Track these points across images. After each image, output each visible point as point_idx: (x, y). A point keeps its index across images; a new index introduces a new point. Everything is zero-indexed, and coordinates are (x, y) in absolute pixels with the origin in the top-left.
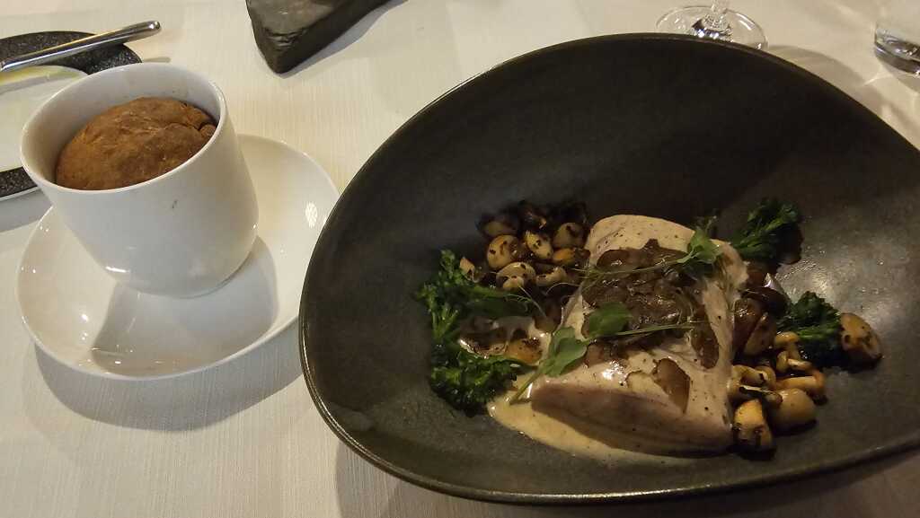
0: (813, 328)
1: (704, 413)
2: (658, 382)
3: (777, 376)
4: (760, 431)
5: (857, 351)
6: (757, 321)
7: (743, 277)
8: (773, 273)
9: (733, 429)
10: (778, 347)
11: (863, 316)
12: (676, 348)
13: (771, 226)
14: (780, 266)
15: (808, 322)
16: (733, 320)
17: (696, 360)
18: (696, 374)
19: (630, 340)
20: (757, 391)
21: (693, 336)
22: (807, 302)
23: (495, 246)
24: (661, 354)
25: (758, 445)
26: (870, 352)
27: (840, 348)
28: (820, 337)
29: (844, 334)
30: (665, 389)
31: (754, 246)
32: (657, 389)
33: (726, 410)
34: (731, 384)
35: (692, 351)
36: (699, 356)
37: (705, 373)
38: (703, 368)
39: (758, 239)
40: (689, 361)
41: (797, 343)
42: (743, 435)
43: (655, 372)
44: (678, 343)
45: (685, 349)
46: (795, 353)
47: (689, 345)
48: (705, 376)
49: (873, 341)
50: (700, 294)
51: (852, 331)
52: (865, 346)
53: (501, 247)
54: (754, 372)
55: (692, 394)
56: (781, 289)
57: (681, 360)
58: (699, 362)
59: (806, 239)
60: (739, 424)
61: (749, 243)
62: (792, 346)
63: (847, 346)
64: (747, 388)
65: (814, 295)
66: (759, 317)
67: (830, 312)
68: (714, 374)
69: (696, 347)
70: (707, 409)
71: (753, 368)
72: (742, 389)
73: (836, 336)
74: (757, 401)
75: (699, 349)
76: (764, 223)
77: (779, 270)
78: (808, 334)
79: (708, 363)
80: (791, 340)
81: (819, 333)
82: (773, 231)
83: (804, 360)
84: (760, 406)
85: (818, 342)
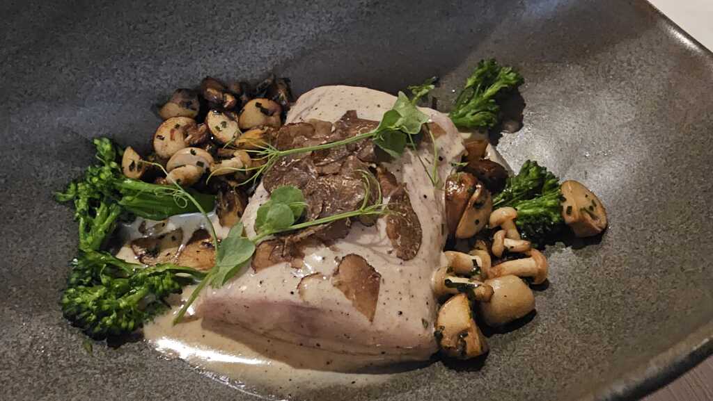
0: (534, 201)
1: (398, 319)
2: (339, 285)
3: (492, 261)
4: (466, 335)
5: (581, 222)
6: (470, 197)
7: (458, 148)
8: (495, 143)
9: (435, 333)
10: (494, 226)
11: (586, 184)
12: (366, 238)
13: (489, 91)
14: (502, 136)
15: (529, 194)
16: (443, 198)
17: (390, 252)
18: (389, 268)
19: (303, 235)
20: (464, 284)
21: (388, 222)
22: (528, 172)
23: (165, 131)
24: (345, 248)
25: (464, 352)
26: (594, 224)
27: (562, 222)
28: (541, 210)
29: (565, 206)
30: (347, 293)
31: (473, 114)
32: (338, 295)
33: (427, 311)
34: (437, 277)
35: (387, 241)
36: (395, 246)
37: (402, 268)
38: (400, 261)
39: (477, 107)
40: (381, 254)
41: (515, 220)
42: (447, 341)
43: (336, 273)
44: (370, 232)
45: (377, 240)
46: (514, 232)
47: (383, 233)
48: (401, 271)
49: (598, 211)
50: (400, 171)
51: (574, 201)
52: (588, 217)
53: (172, 131)
54: (466, 259)
55: (382, 297)
56: (503, 160)
57: (371, 254)
58: (394, 254)
59: (528, 105)
60: (442, 328)
61: (467, 112)
62: (509, 224)
63: (569, 219)
64: (455, 280)
65: (535, 163)
66: (471, 193)
67: (551, 182)
68: (415, 266)
69: (392, 235)
70: (401, 313)
71: (466, 253)
72: (448, 283)
73: (558, 209)
74: (463, 296)
75: (396, 237)
76: (484, 88)
77: (501, 140)
78: (529, 208)
79: (407, 253)
80: (508, 217)
81: (540, 206)
82: (492, 97)
83: (522, 238)
84: (467, 302)
85: (537, 217)
